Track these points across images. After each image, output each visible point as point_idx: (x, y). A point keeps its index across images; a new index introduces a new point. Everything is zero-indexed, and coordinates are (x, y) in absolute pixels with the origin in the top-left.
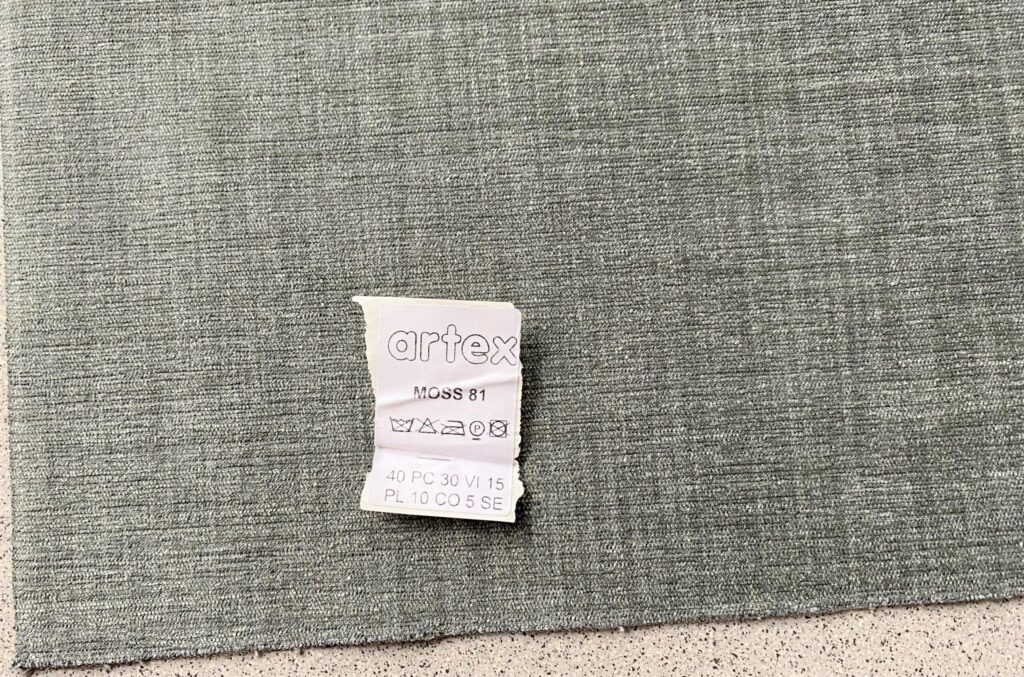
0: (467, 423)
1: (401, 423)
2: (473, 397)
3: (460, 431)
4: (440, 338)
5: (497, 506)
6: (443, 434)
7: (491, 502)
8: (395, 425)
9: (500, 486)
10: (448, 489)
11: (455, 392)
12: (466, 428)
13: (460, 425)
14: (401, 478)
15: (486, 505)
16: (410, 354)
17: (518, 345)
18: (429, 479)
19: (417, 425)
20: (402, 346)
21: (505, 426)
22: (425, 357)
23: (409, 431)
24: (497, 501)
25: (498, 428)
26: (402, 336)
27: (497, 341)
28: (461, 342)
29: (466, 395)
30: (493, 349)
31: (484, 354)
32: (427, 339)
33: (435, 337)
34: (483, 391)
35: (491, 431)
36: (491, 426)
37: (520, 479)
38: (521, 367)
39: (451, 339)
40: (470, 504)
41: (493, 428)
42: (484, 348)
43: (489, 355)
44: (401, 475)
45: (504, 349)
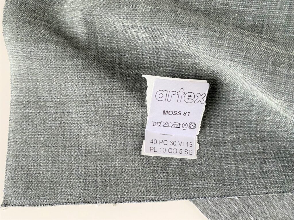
0: (181, 123)
1: (157, 123)
2: (185, 114)
3: (178, 126)
4: (177, 93)
5: (190, 153)
6: (172, 127)
7: (188, 152)
8: (154, 124)
9: (191, 145)
10: (173, 147)
11: (179, 113)
12: (181, 125)
13: (179, 124)
14: (155, 143)
15: (186, 153)
16: (164, 99)
17: (206, 97)
18: (165, 143)
19: (163, 124)
20: (161, 96)
21: (195, 125)
22: (169, 100)
23: (159, 126)
24: (190, 151)
25: (193, 126)
26: (162, 92)
27: (199, 95)
28: (184, 95)
29: (182, 113)
30: (196, 98)
31: (192, 99)
32: (171, 93)
33: (175, 93)
34: (189, 113)
35: (190, 127)
36: (190, 124)
37: (198, 143)
38: (205, 105)
39: (181, 94)
40: (181, 152)
41: (191, 125)
42: (193, 97)
43: (194, 100)
44: (155, 141)
45: (200, 98)
